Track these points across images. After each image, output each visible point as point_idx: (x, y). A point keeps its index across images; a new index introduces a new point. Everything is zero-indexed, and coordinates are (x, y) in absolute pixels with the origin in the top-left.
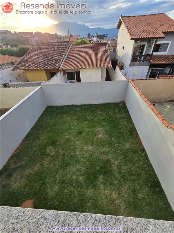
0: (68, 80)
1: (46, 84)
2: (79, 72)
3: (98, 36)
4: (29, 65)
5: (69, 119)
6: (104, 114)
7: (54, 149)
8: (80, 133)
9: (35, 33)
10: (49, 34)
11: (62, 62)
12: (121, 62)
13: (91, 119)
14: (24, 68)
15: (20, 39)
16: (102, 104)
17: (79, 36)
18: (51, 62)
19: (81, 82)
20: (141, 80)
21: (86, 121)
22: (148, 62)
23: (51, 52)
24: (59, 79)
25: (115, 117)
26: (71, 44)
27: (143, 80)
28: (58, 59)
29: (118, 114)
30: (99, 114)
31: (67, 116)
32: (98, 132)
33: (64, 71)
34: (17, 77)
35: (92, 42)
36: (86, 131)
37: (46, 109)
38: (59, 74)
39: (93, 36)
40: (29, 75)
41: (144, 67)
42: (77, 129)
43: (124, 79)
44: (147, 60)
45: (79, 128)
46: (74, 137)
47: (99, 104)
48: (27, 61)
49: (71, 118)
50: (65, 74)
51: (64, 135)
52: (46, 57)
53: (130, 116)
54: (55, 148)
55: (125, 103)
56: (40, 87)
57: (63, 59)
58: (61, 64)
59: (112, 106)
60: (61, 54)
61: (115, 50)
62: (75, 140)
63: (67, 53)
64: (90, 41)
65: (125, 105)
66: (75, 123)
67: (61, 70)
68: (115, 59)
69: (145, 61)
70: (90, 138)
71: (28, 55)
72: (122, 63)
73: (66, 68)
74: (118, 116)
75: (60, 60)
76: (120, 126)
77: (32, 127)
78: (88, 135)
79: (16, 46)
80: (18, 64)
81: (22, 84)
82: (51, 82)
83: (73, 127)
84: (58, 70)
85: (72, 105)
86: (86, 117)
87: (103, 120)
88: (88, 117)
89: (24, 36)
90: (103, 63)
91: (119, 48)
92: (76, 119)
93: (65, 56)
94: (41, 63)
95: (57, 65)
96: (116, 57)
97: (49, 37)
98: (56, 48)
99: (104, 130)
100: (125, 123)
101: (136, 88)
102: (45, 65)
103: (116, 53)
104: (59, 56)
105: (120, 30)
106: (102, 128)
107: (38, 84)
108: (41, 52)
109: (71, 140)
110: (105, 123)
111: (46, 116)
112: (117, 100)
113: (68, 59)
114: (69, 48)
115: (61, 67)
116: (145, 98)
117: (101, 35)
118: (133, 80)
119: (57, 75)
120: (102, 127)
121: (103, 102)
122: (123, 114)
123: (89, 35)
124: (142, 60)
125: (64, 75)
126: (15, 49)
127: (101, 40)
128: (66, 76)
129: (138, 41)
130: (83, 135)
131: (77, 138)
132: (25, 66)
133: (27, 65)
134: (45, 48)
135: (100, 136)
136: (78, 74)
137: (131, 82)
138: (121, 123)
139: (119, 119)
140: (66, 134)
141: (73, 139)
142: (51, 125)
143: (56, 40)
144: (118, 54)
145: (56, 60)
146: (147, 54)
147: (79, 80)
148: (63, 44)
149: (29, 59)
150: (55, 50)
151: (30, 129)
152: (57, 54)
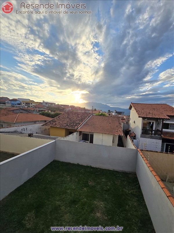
0: (82, 140)
1: (61, 139)
2: (93, 135)
3: (116, 112)
4: (56, 124)
5: (69, 179)
6: (109, 184)
7: (34, 218)
8: (74, 202)
9: (70, 106)
10: (80, 107)
11: (81, 126)
12: (133, 133)
13: (92, 186)
14: (51, 125)
15: (59, 108)
16: (109, 170)
17: (101, 110)
18: (72, 124)
19: (93, 143)
20: (152, 151)
21: (86, 187)
22: (159, 136)
23: (75, 118)
24: (74, 138)
25: (123, 191)
26: (92, 114)
27: (153, 152)
28: (78, 123)
29: (127, 188)
30: (103, 181)
31: (68, 176)
32: (96, 207)
33: (80, 132)
34: (43, 131)
35: (111, 115)
36: (82, 201)
37: (51, 162)
38: (75, 134)
39: (112, 112)
40: (52, 131)
41: (156, 140)
42: (73, 195)
43: (133, 147)
44: (158, 135)
45: (75, 195)
46: (65, 207)
47: (105, 170)
48: (55, 121)
49: (71, 179)
50: (81, 135)
51: (55, 199)
52: (70, 120)
53: (142, 195)
54: (36, 217)
55: (136, 174)
56: (55, 141)
57: (82, 124)
58: (80, 126)
59: (121, 176)
60: (82, 120)
61: (128, 123)
62: (65, 211)
63: (87, 120)
64: (109, 115)
65: (137, 178)
66: (73, 187)
67: (77, 131)
68: (128, 129)
69: (157, 135)
70: (85, 213)
71: (58, 118)
72: (135, 134)
73: (82, 130)
74: (126, 191)
75: (80, 124)
76: (127, 206)
77: (29, 179)
78: (82, 208)
79: (54, 111)
80: (48, 122)
81: (43, 136)
82: (66, 139)
83: (69, 191)
84: (76, 131)
85: (78, 164)
86: (88, 182)
87: (106, 191)
88: (90, 183)
89: (62, 107)
90: (115, 131)
91: (131, 122)
92: (76, 182)
93: (84, 122)
94: (65, 124)
95: (76, 127)
96: (129, 128)
97: (79, 109)
98: (79, 116)
99: (105, 207)
100: (135, 204)
101: (145, 159)
102: (67, 125)
103: (129, 125)
104: (80, 121)
105: (131, 111)
106: (102, 203)
107: (54, 139)
108: (68, 117)
109: (60, 209)
110: (108, 196)
111: (47, 170)
112: (127, 169)
113: (87, 124)
114: (89, 117)
115: (79, 129)
116: (153, 171)
117: (119, 112)
118: (142, 150)
119: (73, 134)
120: (103, 201)
121: (111, 168)
122: (132, 189)
123: (109, 111)
124: (153, 134)
125: (79, 135)
126: (53, 113)
127: (118, 115)
128: (81, 136)
129: (146, 119)
130: (76, 206)
131: (69, 208)
132: (52, 124)
133: (54, 124)
134: (72, 115)
135: (98, 215)
136: (92, 136)
137: (140, 152)
138: (129, 202)
139: (127, 194)
140: (58, 198)
141: (63, 208)
142: (47, 182)
143: (83, 112)
144: (131, 126)
145: (77, 124)
146: (157, 130)
147: (92, 142)
148: (86, 114)
149: (58, 120)
150: (78, 117)
151: (25, 181)
152: (79, 119)
